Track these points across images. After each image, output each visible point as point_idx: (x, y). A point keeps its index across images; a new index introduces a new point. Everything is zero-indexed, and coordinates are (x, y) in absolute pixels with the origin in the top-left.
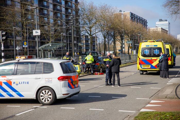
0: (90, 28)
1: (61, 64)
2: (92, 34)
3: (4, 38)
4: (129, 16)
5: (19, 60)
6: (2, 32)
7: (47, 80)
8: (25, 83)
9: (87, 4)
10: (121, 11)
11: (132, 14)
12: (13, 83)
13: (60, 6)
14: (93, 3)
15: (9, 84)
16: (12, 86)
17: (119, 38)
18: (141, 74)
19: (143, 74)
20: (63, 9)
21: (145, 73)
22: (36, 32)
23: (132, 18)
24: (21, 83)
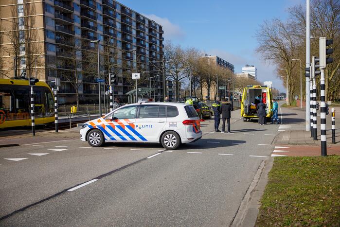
0: (177, 72)
1: (185, 107)
2: (178, 79)
3: (113, 81)
4: (215, 60)
5: (141, 103)
6: (111, 75)
7: (171, 123)
8: (148, 126)
9: (174, 47)
10: (206, 55)
11: (218, 58)
12: (135, 126)
13: (144, 49)
14: (180, 46)
15: (131, 127)
16: (135, 129)
17: (205, 83)
18: (244, 121)
19: (246, 121)
20: (147, 53)
21: (248, 120)
22: (136, 76)
23: (218, 63)
24: (144, 126)
